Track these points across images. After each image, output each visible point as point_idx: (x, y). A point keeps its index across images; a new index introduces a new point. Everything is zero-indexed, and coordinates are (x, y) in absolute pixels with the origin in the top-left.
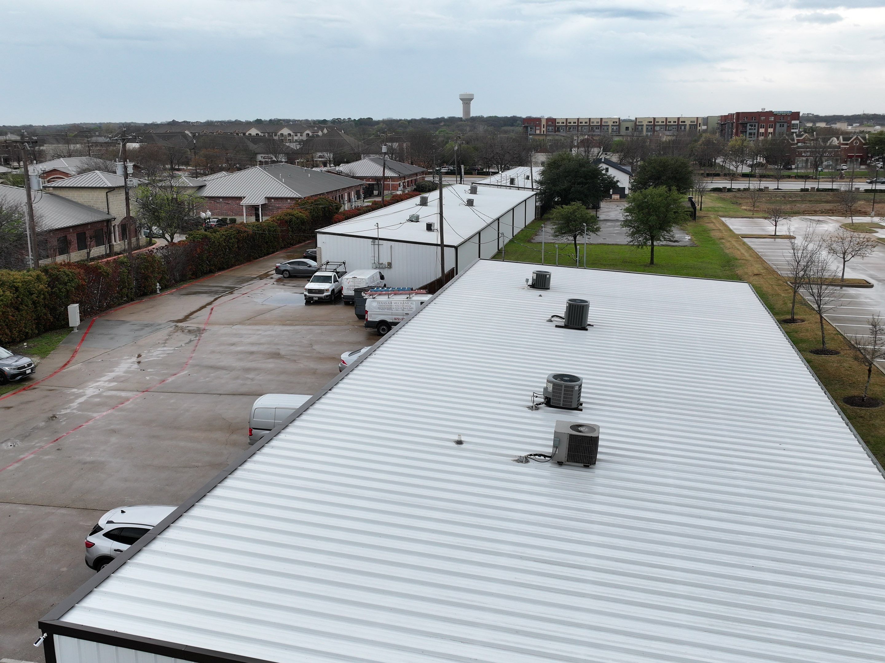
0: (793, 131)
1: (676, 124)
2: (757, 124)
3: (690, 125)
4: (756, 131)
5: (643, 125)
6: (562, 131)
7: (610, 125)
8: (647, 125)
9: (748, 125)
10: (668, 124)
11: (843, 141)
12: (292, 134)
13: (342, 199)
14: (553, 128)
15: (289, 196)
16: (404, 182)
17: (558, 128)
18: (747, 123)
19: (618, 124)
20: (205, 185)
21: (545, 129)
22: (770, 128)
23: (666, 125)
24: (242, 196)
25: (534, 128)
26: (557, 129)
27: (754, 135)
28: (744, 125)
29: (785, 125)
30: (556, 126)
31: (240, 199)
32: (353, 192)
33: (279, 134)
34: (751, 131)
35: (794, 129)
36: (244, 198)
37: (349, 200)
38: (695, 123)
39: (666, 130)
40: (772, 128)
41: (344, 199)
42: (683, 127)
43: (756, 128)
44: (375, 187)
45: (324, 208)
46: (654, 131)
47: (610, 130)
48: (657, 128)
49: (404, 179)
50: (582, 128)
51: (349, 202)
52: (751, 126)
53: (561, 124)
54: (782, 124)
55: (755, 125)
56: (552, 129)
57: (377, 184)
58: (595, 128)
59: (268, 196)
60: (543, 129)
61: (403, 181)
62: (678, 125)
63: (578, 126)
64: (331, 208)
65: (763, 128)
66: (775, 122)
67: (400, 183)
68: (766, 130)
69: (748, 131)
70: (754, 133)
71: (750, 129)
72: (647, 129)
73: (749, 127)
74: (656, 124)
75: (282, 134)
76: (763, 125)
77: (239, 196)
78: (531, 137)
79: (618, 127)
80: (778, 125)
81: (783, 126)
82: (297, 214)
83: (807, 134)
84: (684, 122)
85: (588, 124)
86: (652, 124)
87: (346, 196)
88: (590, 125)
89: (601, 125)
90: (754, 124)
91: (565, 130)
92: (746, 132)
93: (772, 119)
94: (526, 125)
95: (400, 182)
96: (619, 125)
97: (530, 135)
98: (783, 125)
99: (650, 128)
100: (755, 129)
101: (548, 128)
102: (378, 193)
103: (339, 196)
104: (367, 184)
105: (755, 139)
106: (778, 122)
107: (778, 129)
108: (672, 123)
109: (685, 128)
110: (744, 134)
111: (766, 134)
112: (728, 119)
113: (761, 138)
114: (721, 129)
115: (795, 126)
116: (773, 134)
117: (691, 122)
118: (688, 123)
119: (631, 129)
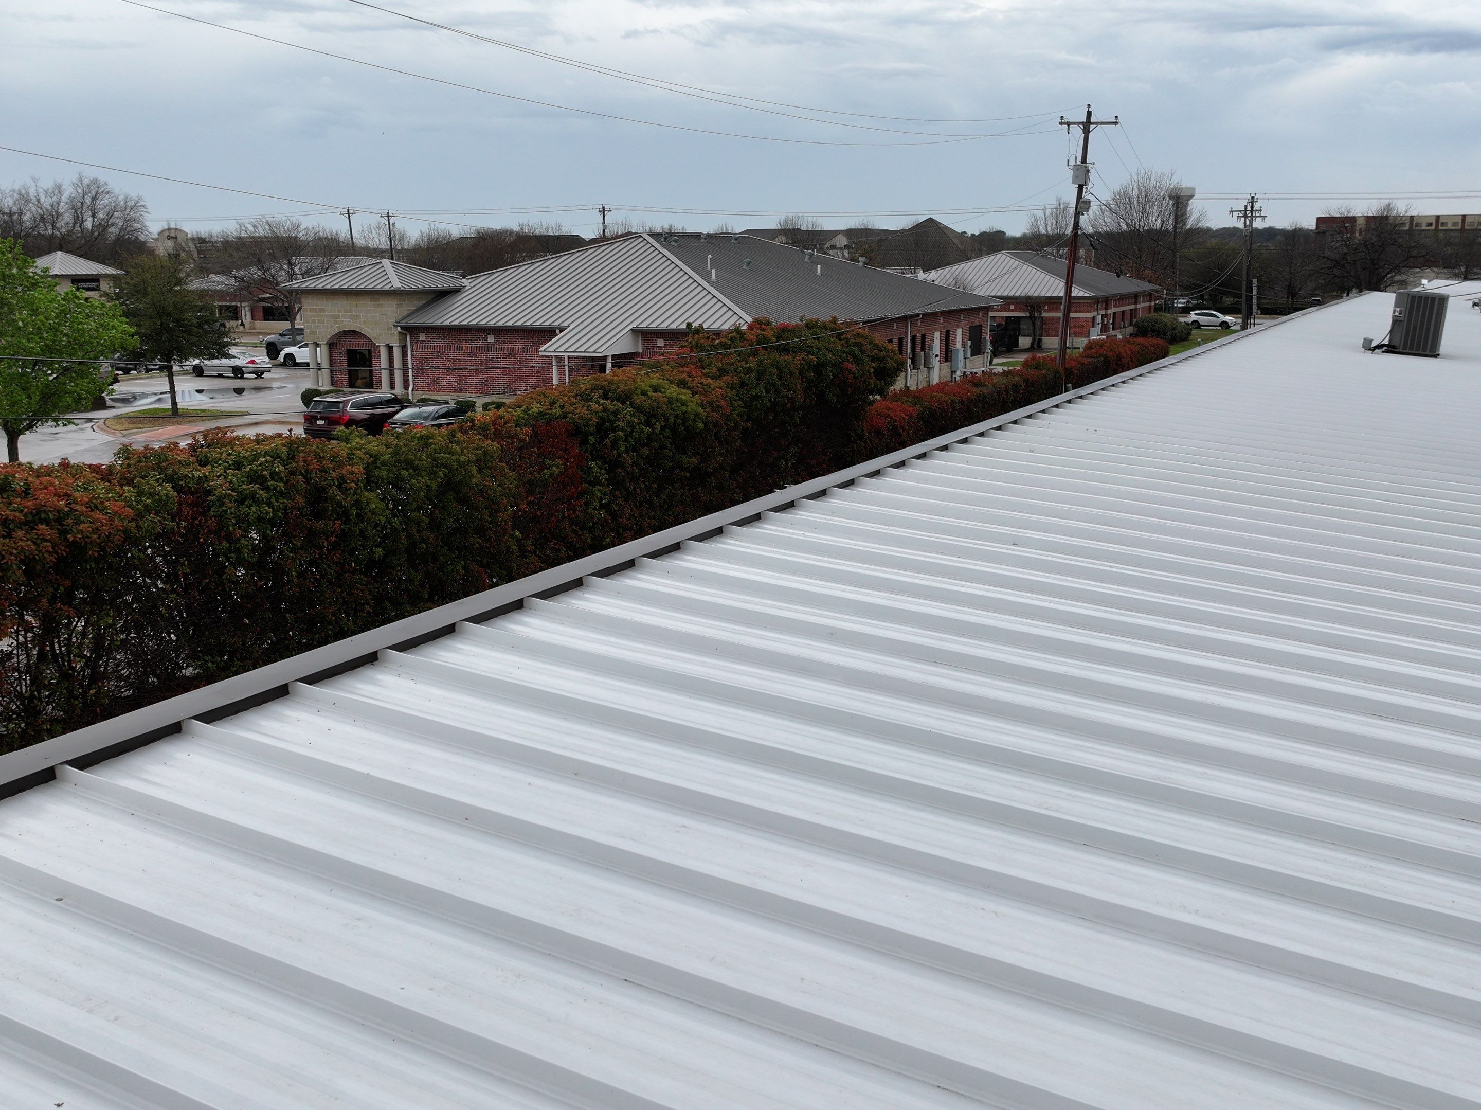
13: (923, 349)
16: (1105, 315)
20: (457, 292)
30: (1388, 231)
31: (549, 333)
32: (959, 332)
36: (562, 330)
37: (947, 355)
41: (931, 348)
44: (1024, 326)
45: (819, 368)
49: (1106, 308)
50: (1445, 235)
51: (947, 360)
53: (1398, 228)
57: (1030, 317)
59: (643, 326)
61: (1103, 312)
63: (1436, 231)
64: (853, 368)
67: (1094, 318)
77: (541, 324)
82: (656, 389)
85: (1459, 228)
87: (937, 342)
88: (1463, 230)
95: (1095, 313)
102: (1032, 344)
103: (914, 339)
104: (1002, 318)
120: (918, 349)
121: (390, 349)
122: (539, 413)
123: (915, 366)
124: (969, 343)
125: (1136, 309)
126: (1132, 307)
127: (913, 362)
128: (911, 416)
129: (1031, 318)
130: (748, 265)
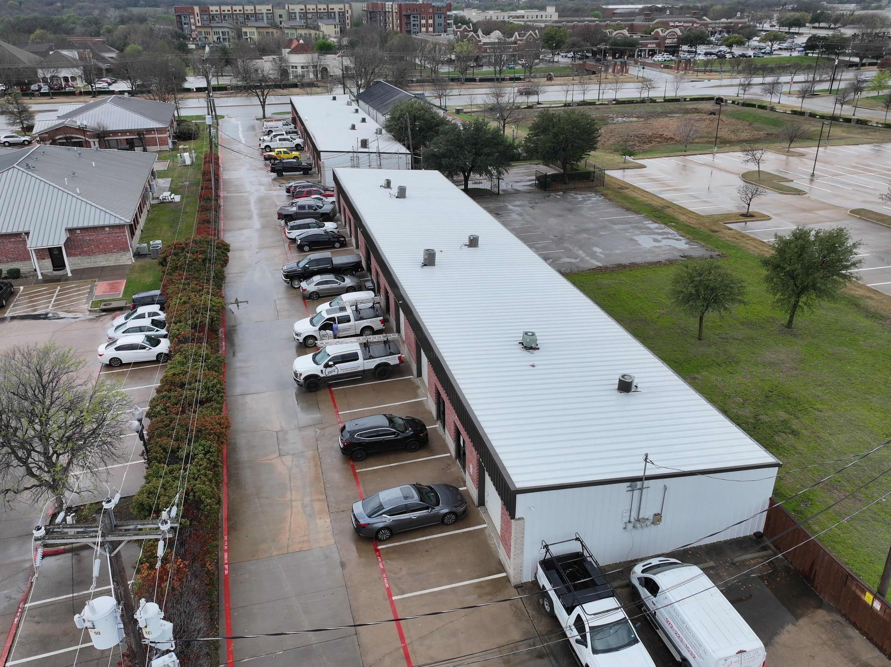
0: (448, 21)
1: (326, 11)
2: (419, 16)
3: (338, 12)
4: (418, 22)
5: (295, 13)
6: (217, 19)
7: (265, 13)
8: (299, 13)
9: (411, 16)
11: (519, 37)
14: (208, 16)
15: (106, 223)
17: (213, 17)
19: (271, 12)
21: (199, 18)
22: (430, 19)
23: (317, 12)
24: (24, 230)
25: (188, 16)
27: (418, 26)
28: (408, 17)
29: (443, 16)
30: (210, 14)
31: (19, 235)
34: (414, 23)
37: (150, 187)
38: (343, 10)
39: (318, 18)
42: (333, 15)
43: (419, 19)
44: (136, 142)
46: (307, 18)
47: (265, 18)
48: (310, 16)
50: (237, 16)
51: (151, 190)
52: (414, 17)
53: (215, 12)
54: (440, 15)
56: (207, 18)
59: (70, 226)
60: (197, 18)
62: (328, 12)
63: (233, 14)
65: (424, 19)
66: (434, 14)
68: (427, 21)
69: (412, 23)
71: (413, 21)
72: (300, 16)
73: (412, 19)
76: (424, 17)
77: (14, 231)
78: (185, 26)
79: (272, 15)
80: (436, 16)
81: (441, 18)
83: (465, 26)
84: (333, 9)
85: (242, 12)
86: (304, 11)
88: (244, 14)
89: (255, 13)
90: (416, 15)
91: (220, 18)
92: (410, 23)
93: (431, 10)
94: (179, 14)
96: (273, 13)
97: (185, 24)
99: (302, 16)
101: (202, 16)
102: (143, 150)
104: (124, 139)
105: (419, 30)
106: (437, 14)
107: (438, 21)
108: (322, 11)
109: (335, 15)
110: (409, 25)
111: (427, 26)
112: (377, 8)
113: (424, 29)
114: (369, 17)
115: (449, 17)
116: (433, 25)
117: (339, 9)
118: (337, 10)
119: (285, 18)
122: (192, 323)
129: (139, 139)
130: (74, 174)
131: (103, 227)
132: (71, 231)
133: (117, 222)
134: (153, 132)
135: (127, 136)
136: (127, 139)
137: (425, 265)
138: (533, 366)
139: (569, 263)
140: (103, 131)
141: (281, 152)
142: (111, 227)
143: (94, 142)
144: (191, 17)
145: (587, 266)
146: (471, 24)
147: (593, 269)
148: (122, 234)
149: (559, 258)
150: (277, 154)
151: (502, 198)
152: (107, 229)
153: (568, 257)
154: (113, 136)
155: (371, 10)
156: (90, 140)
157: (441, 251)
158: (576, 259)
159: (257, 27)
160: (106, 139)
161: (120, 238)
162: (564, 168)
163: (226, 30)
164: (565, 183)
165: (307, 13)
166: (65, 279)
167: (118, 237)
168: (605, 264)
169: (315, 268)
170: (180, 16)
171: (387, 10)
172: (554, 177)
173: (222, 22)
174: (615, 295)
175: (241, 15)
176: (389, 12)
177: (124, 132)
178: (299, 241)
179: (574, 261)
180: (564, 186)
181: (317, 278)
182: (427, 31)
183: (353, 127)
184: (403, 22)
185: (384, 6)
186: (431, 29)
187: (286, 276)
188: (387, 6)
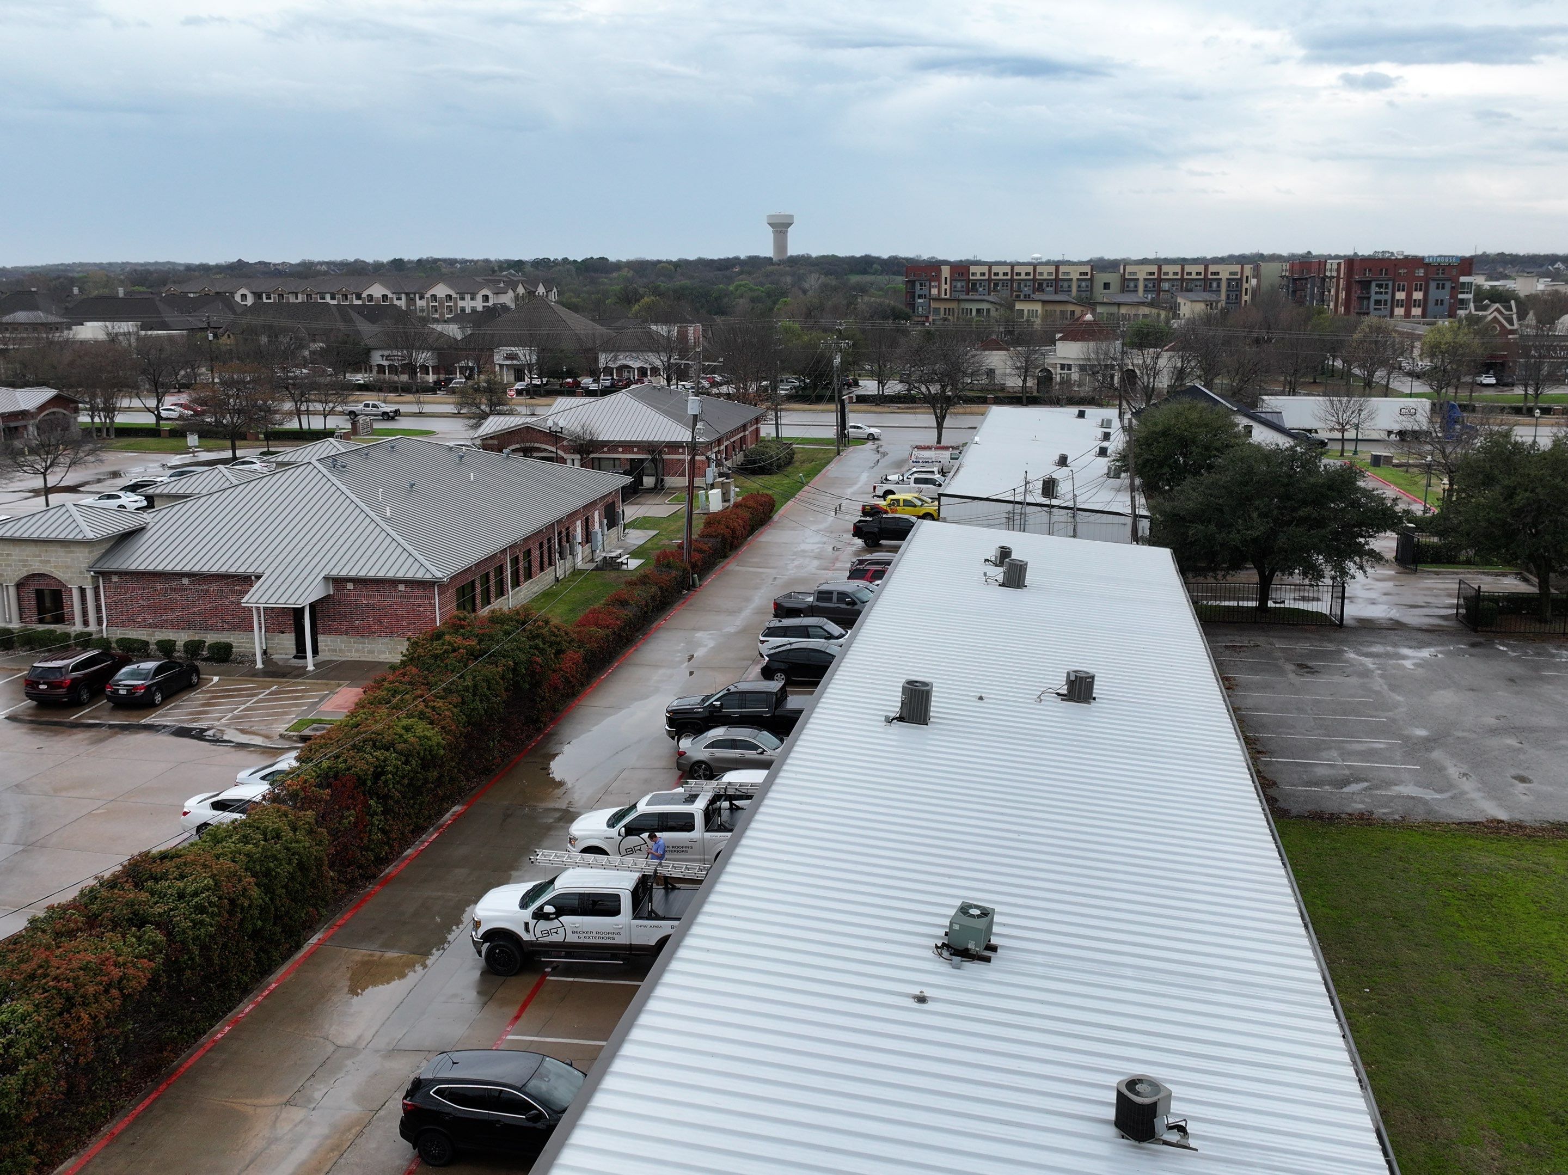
0: (1461, 296)
1: (1202, 277)
2: (1390, 284)
3: (1228, 279)
4: (1389, 297)
5: (1138, 279)
6: (981, 289)
7: (1075, 279)
8: (1145, 280)
9: (1373, 284)
10: (1186, 277)
12: (454, 295)
13: (568, 541)
14: (964, 284)
15: (400, 575)
16: (719, 452)
17: (974, 285)
18: (1370, 282)
19: (1089, 277)
20: (143, 528)
21: (948, 286)
22: (1416, 290)
23: (1182, 279)
24: (251, 570)
25: (927, 284)
26: (972, 286)
27: (1386, 304)
28: (1365, 285)
29: (1448, 285)
30: (969, 280)
31: (247, 580)
32: (597, 513)
33: (428, 295)
34: (1379, 297)
35: (1463, 293)
36: (258, 577)
37: (588, 537)
38: (1239, 276)
39: (1182, 291)
40: (1420, 290)
41: (574, 537)
42: (1215, 285)
43: (1390, 291)
44: (647, 467)
46: (1159, 291)
47: (1074, 289)
48: (1166, 286)
49: (719, 445)
50: (1019, 284)
51: (587, 542)
52: (1380, 286)
53: (978, 277)
54: (1441, 283)
55: (1387, 285)
56: (962, 287)
58: (1044, 285)
59: (334, 573)
60: (944, 286)
61: (716, 449)
62: (1205, 279)
63: (1012, 280)
64: (540, 660)
65: (1403, 290)
66: (1427, 279)
67: (709, 459)
68: (1409, 295)
69: (1374, 297)
70: (1386, 301)
71: (1376, 293)
72: (1146, 286)
73: (1374, 288)
74: (1163, 277)
75: (434, 297)
76: (1404, 286)
77: (242, 570)
78: (920, 301)
79: (1089, 283)
80: (1433, 285)
81: (1443, 288)
82: (407, 730)
83: (1497, 305)
84: (1218, 273)
85: (1031, 277)
86: (1156, 276)
87: (579, 530)
88: (1034, 280)
89: (1057, 280)
90: (1384, 283)
91: (987, 288)
92: (1369, 298)
93: (1421, 273)
94: (912, 278)
95: (709, 454)
96: (1091, 280)
97: (920, 297)
98: (1443, 285)
99: (1151, 285)
100: (1386, 293)
101: (954, 283)
102: (656, 485)
103: (560, 534)
104: (627, 459)
105: (1387, 313)
106: (1434, 280)
107: (1434, 293)
108: (1194, 276)
109: (1219, 286)
110: (1365, 303)
111: (1409, 304)
112: (1309, 271)
113: (1399, 311)
114: (1291, 290)
115: (1466, 287)
116: (1424, 304)
117: (1231, 273)
118: (1224, 275)
119: (1114, 287)
120: (564, 543)
121: (82, 591)
122: (329, 767)
123: (562, 556)
124: (605, 521)
125: (744, 436)
126: (742, 434)
127: (560, 553)
128: (576, 664)
129: (653, 460)
130: (412, 486)
131: (394, 582)
132: (338, 582)
133: (419, 575)
134: (681, 450)
135: (634, 453)
136: (631, 459)
137: (901, 719)
138: (922, 999)
139: (1413, 798)
140: (591, 441)
141: (898, 501)
142: (412, 583)
143: (573, 460)
144: (933, 284)
145: (1463, 814)
146: (1513, 302)
147: (1475, 824)
148: (427, 602)
149: (1389, 784)
150: (889, 505)
151: (1343, 635)
152: (401, 587)
153: (1418, 784)
154: (609, 452)
155: (1296, 276)
156: (565, 456)
157: (981, 698)
158: (1440, 791)
159: (1044, 302)
160: (592, 456)
161: (421, 609)
162: (1544, 584)
163: (984, 306)
164: (1542, 620)
165: (1160, 280)
166: (300, 673)
167: (419, 606)
168: (1518, 816)
169: (735, 711)
170: (912, 283)
171: (1328, 274)
172: (1515, 602)
173: (989, 294)
174: (1490, 897)
175: (1028, 283)
176: (1332, 277)
177: (628, 446)
178: (767, 659)
179: (1429, 795)
180: (1536, 627)
181: (718, 733)
182: (1408, 314)
183: (1063, 461)
184: (1354, 296)
185: (1322, 266)
186: (1416, 311)
187: (671, 721)
188: (1328, 266)
